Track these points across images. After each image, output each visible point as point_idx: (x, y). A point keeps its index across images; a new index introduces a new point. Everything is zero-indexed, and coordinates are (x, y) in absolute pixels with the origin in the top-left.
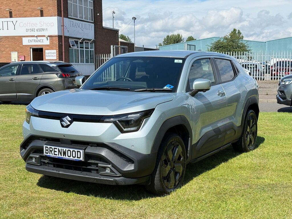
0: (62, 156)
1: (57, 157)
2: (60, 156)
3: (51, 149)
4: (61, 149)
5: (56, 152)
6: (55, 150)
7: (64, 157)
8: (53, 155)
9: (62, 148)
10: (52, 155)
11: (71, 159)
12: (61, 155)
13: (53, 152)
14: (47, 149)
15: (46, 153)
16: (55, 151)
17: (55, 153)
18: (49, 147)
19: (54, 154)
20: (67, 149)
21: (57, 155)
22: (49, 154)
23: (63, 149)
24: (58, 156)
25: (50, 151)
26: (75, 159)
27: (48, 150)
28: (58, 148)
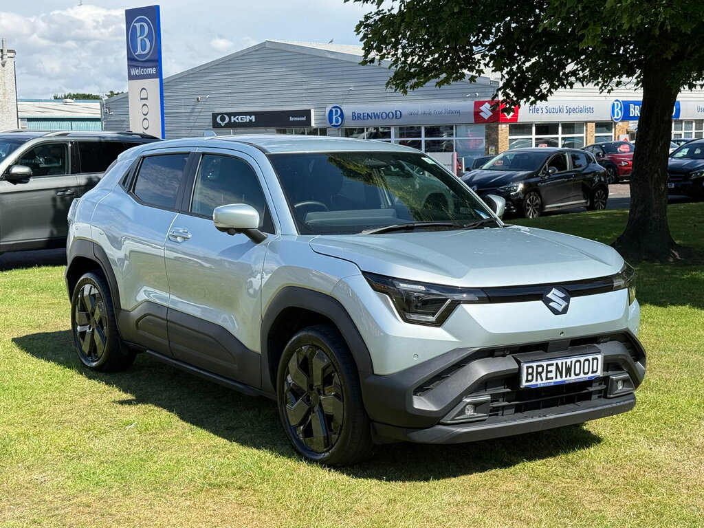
0: (564, 378)
1: (552, 384)
2: (559, 379)
3: (540, 369)
4: (562, 363)
5: (551, 372)
6: (550, 368)
7: (568, 378)
8: (545, 381)
9: (564, 361)
10: (543, 382)
11: (582, 380)
12: (561, 377)
13: (544, 375)
14: (530, 370)
15: (527, 381)
16: (548, 372)
17: (550, 375)
18: (534, 365)
19: (547, 379)
20: (574, 360)
21: (552, 378)
22: (534, 382)
23: (566, 362)
24: (554, 380)
25: (537, 373)
26: (589, 377)
27: (532, 374)
28: (555, 362)
